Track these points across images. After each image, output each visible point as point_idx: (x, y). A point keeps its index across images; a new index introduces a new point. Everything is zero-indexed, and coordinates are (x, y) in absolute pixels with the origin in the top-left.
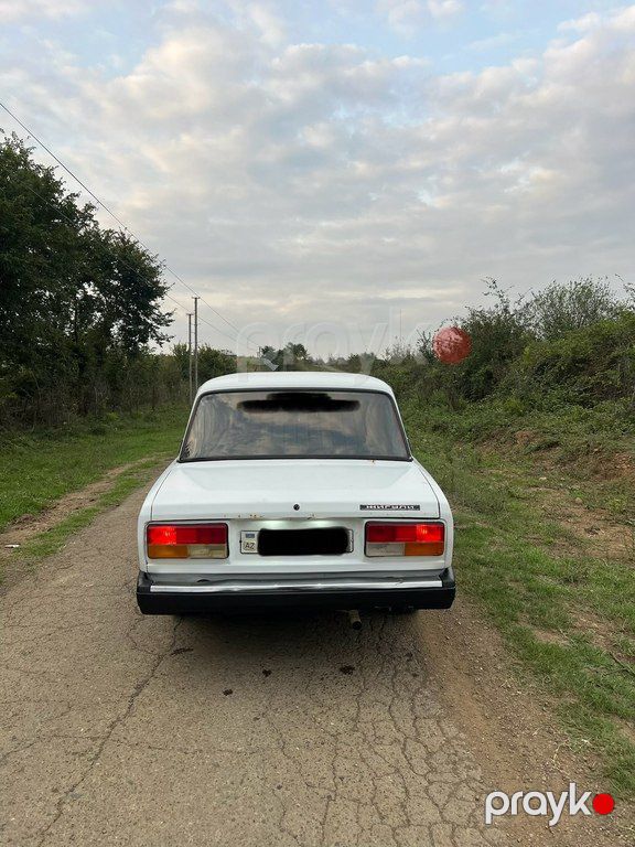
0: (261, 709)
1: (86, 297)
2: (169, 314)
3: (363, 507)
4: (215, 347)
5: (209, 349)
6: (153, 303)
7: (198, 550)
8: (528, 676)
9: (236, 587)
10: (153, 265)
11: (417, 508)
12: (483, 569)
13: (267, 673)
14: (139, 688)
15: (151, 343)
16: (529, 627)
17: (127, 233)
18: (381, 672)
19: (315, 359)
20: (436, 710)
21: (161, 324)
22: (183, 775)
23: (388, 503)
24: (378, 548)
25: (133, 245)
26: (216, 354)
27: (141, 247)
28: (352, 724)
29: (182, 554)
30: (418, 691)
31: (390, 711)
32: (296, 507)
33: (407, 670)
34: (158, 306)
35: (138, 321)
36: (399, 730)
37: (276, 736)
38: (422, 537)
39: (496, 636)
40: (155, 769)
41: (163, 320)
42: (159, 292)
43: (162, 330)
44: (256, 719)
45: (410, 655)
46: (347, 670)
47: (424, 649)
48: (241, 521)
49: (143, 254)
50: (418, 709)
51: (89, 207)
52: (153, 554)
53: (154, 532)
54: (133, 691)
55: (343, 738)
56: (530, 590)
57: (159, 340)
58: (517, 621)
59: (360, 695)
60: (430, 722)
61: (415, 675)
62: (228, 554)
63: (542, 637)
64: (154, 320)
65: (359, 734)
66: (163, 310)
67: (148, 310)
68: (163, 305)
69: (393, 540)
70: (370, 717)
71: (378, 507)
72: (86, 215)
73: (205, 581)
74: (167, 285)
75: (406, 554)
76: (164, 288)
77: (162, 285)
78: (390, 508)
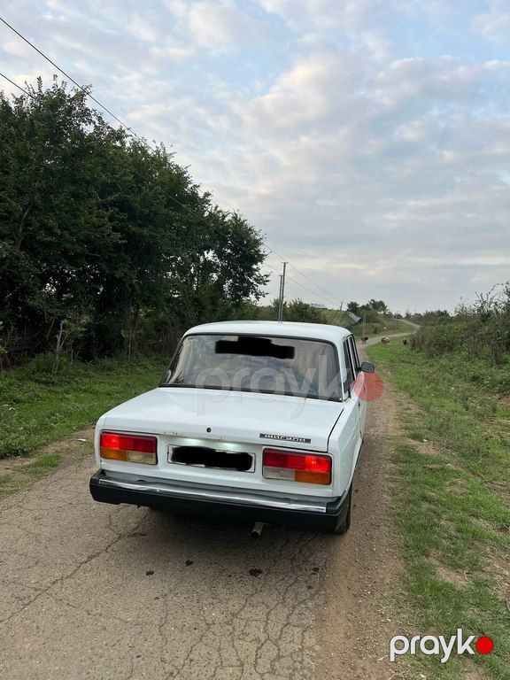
0: (166, 591)
1: (207, 262)
2: (267, 276)
3: (262, 436)
4: (305, 302)
5: (301, 303)
6: (255, 267)
7: (136, 456)
8: (407, 607)
9: (158, 488)
10: (257, 238)
11: (308, 441)
12: (425, 505)
13: (189, 563)
14: (90, 558)
15: (252, 297)
16: (437, 563)
17: (238, 213)
18: (283, 579)
19: (393, 313)
20: (309, 619)
21: (260, 284)
22: (76, 630)
23: (284, 435)
24: (273, 472)
25: (242, 223)
26: (307, 306)
27: (249, 223)
28: (230, 617)
29: (123, 458)
30: (304, 602)
31: (268, 614)
32: (209, 430)
33: (306, 582)
34: (257, 270)
35: (243, 280)
36: (265, 631)
37: (163, 615)
38: (311, 466)
39: (400, 567)
40: (61, 621)
41: (260, 280)
42: (259, 258)
43: (261, 288)
44: (157, 598)
45: (316, 569)
46: (255, 573)
47: (332, 566)
48: (169, 436)
49: (250, 229)
50: (294, 616)
51: (207, 195)
52: (103, 455)
53: (106, 437)
54: (85, 559)
55: (214, 628)
56: (459, 531)
57: (257, 295)
58: (427, 556)
59: (252, 595)
60: (297, 630)
61: (310, 588)
62: (157, 462)
63: (445, 575)
64: (255, 279)
65: (230, 627)
66: (262, 272)
67: (251, 272)
68: (262, 268)
69: (285, 467)
70: (249, 615)
71: (275, 437)
72: (205, 201)
73: (142, 481)
74: (266, 253)
75: (297, 480)
76: (263, 255)
77: (262, 253)
78: (285, 438)
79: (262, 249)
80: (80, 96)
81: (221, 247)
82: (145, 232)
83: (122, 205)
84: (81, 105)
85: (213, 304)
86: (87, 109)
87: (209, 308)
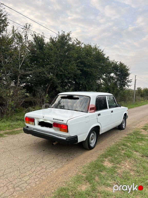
1: (111, 77)
2: (131, 80)
3: (53, 119)
6: (127, 77)
10: (128, 68)
11: (63, 121)
15: (126, 87)
17: (121, 61)
21: (129, 82)
25: (123, 64)
43: (129, 84)
48: (38, 119)
57: (128, 86)
61: (67, 160)
62: (35, 124)
66: (129, 79)
67: (126, 79)
71: (56, 119)
75: (60, 131)
76: (129, 74)
77: (129, 73)
78: (58, 120)
79: (129, 72)
80: (69, 35)
81: (116, 72)
82: (89, 70)
83: (82, 63)
84: (69, 37)
85: (113, 89)
86: (70, 38)
87: (112, 90)
